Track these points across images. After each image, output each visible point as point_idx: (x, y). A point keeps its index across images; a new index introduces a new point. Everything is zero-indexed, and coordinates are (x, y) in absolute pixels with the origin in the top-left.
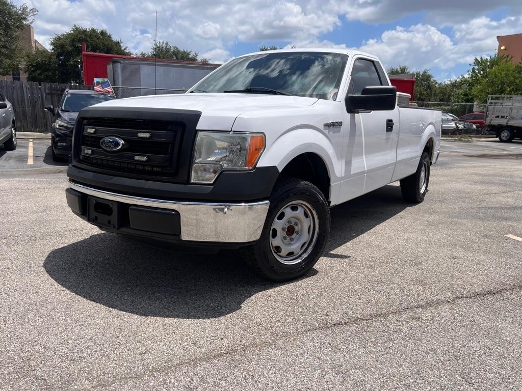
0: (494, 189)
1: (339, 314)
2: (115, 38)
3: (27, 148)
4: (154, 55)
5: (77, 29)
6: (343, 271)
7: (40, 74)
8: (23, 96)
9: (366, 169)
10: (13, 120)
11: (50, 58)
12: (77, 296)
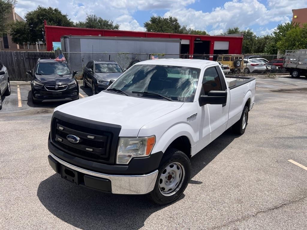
0: (285, 122)
1: (196, 228)
2: (63, 13)
3: (16, 93)
4: (87, 23)
5: (40, 8)
6: (198, 194)
7: (20, 36)
8: (12, 61)
9: (211, 132)
10: (8, 78)
11: (25, 26)
12: (57, 218)
